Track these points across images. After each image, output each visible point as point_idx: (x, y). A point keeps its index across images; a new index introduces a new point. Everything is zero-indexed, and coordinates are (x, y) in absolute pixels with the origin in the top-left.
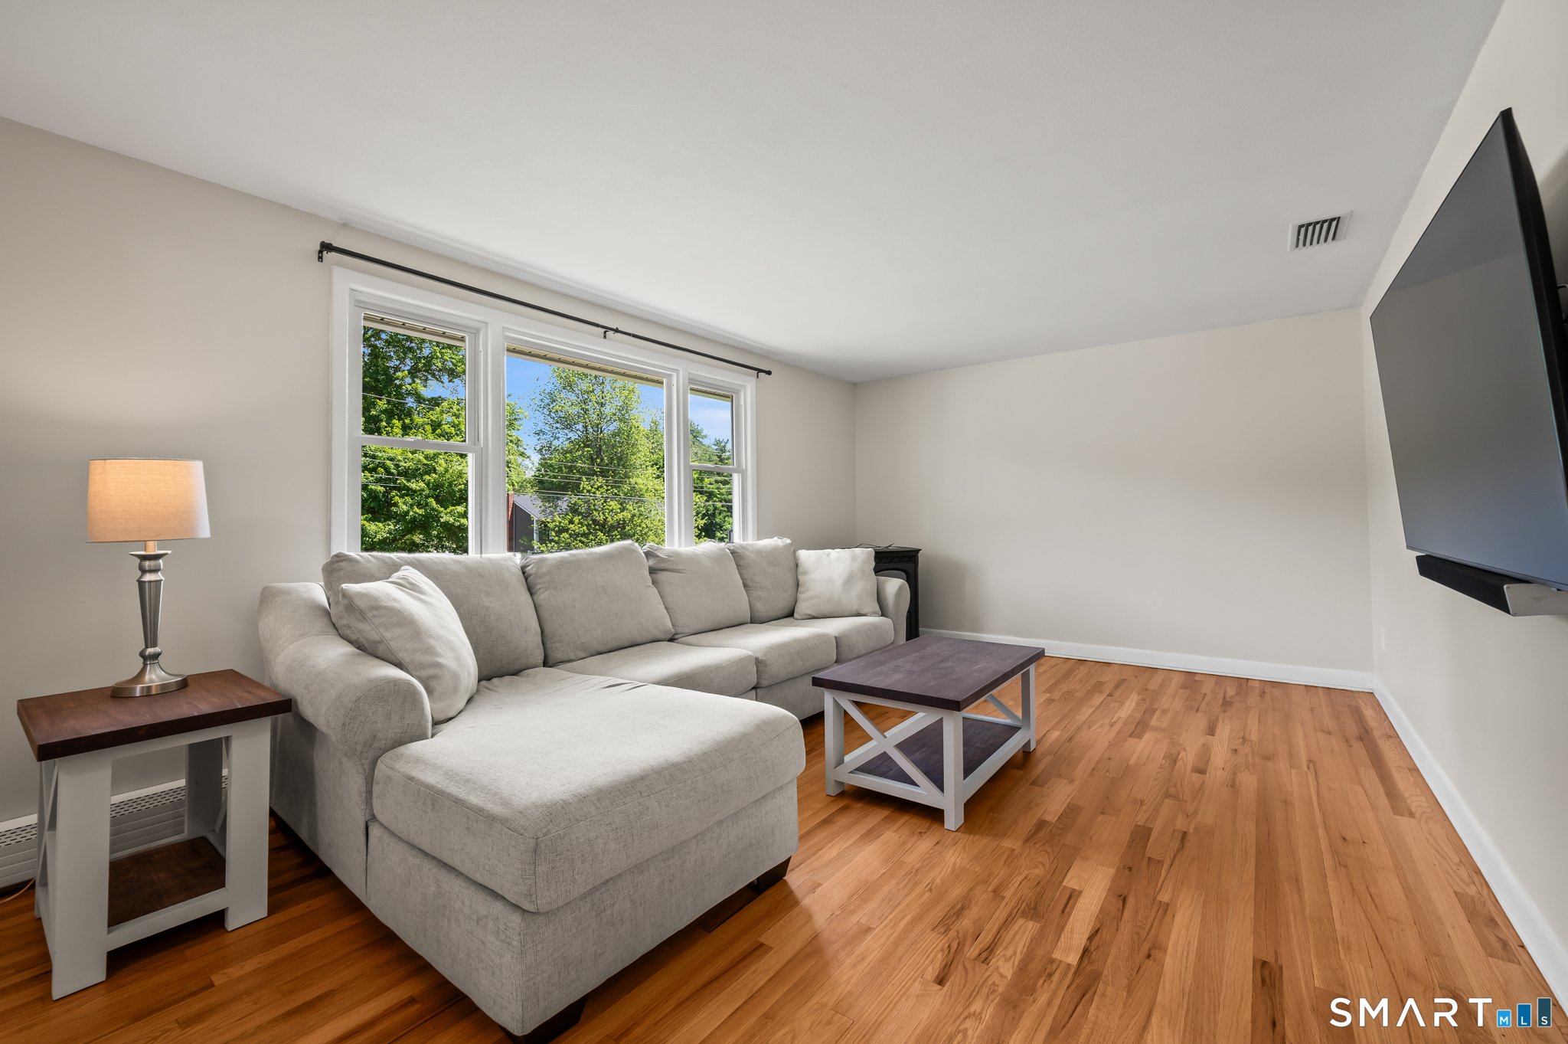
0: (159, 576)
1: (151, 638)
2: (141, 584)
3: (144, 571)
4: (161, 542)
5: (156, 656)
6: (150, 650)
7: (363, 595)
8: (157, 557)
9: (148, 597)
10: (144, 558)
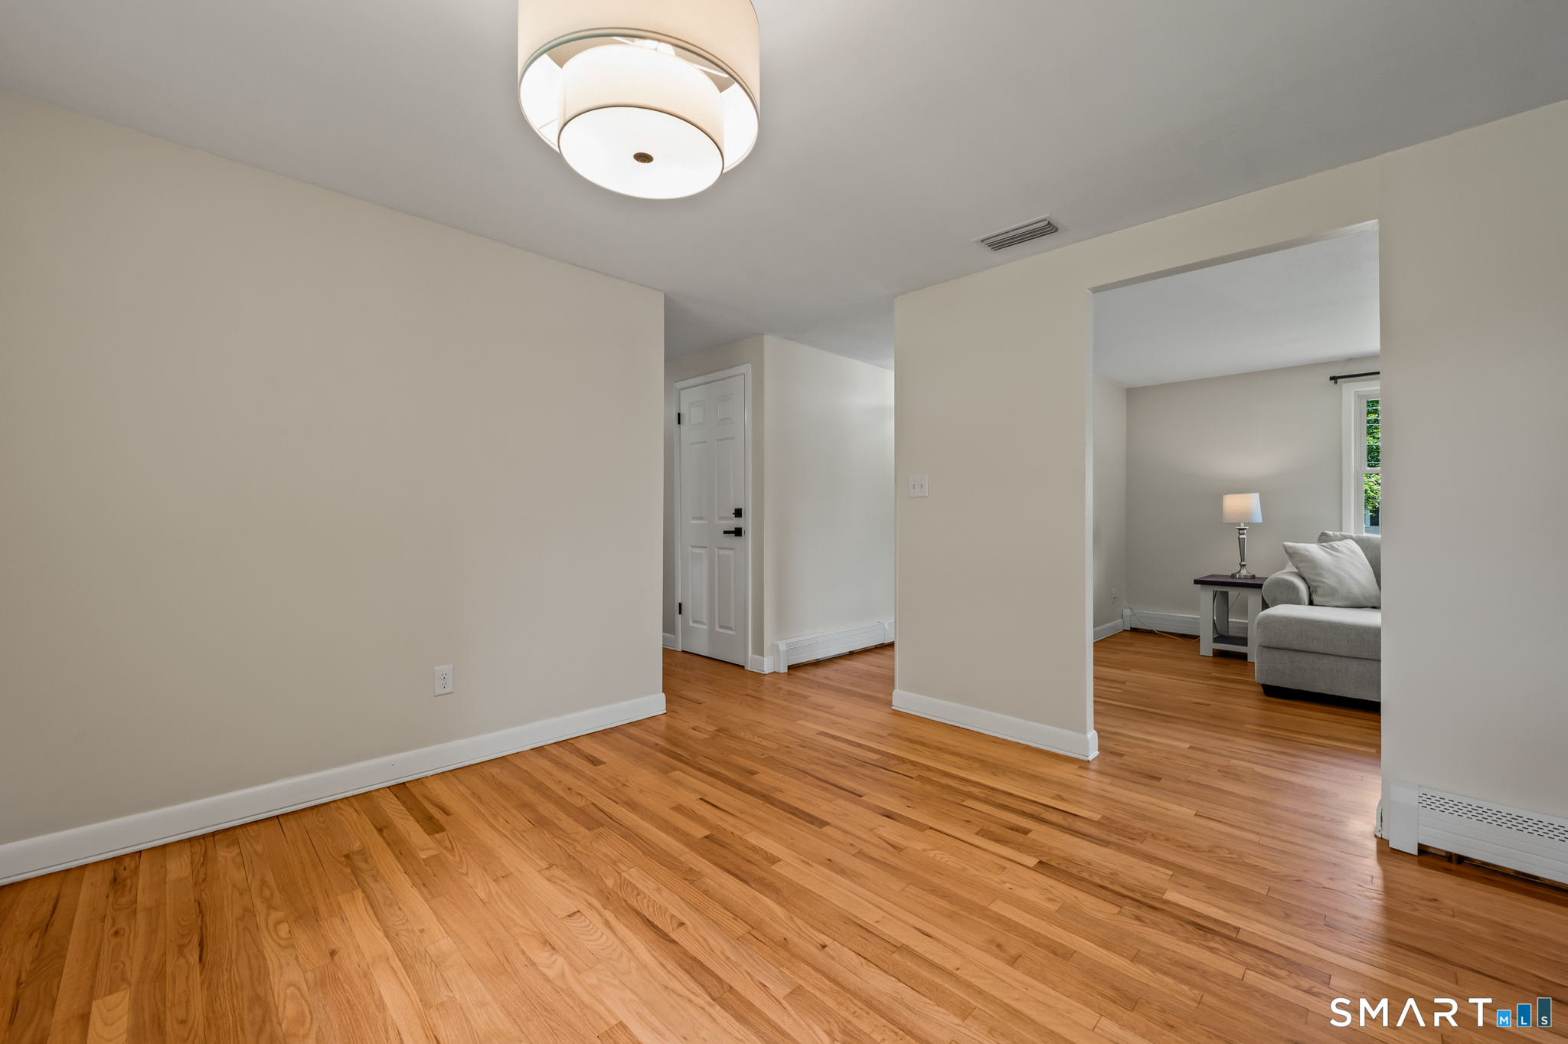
0: (1244, 536)
1: (1243, 559)
2: (1239, 538)
3: (1240, 534)
4: (1246, 524)
5: (1245, 565)
6: (1243, 563)
7: (1290, 547)
8: (1244, 529)
9: (1241, 542)
10: (1240, 529)
